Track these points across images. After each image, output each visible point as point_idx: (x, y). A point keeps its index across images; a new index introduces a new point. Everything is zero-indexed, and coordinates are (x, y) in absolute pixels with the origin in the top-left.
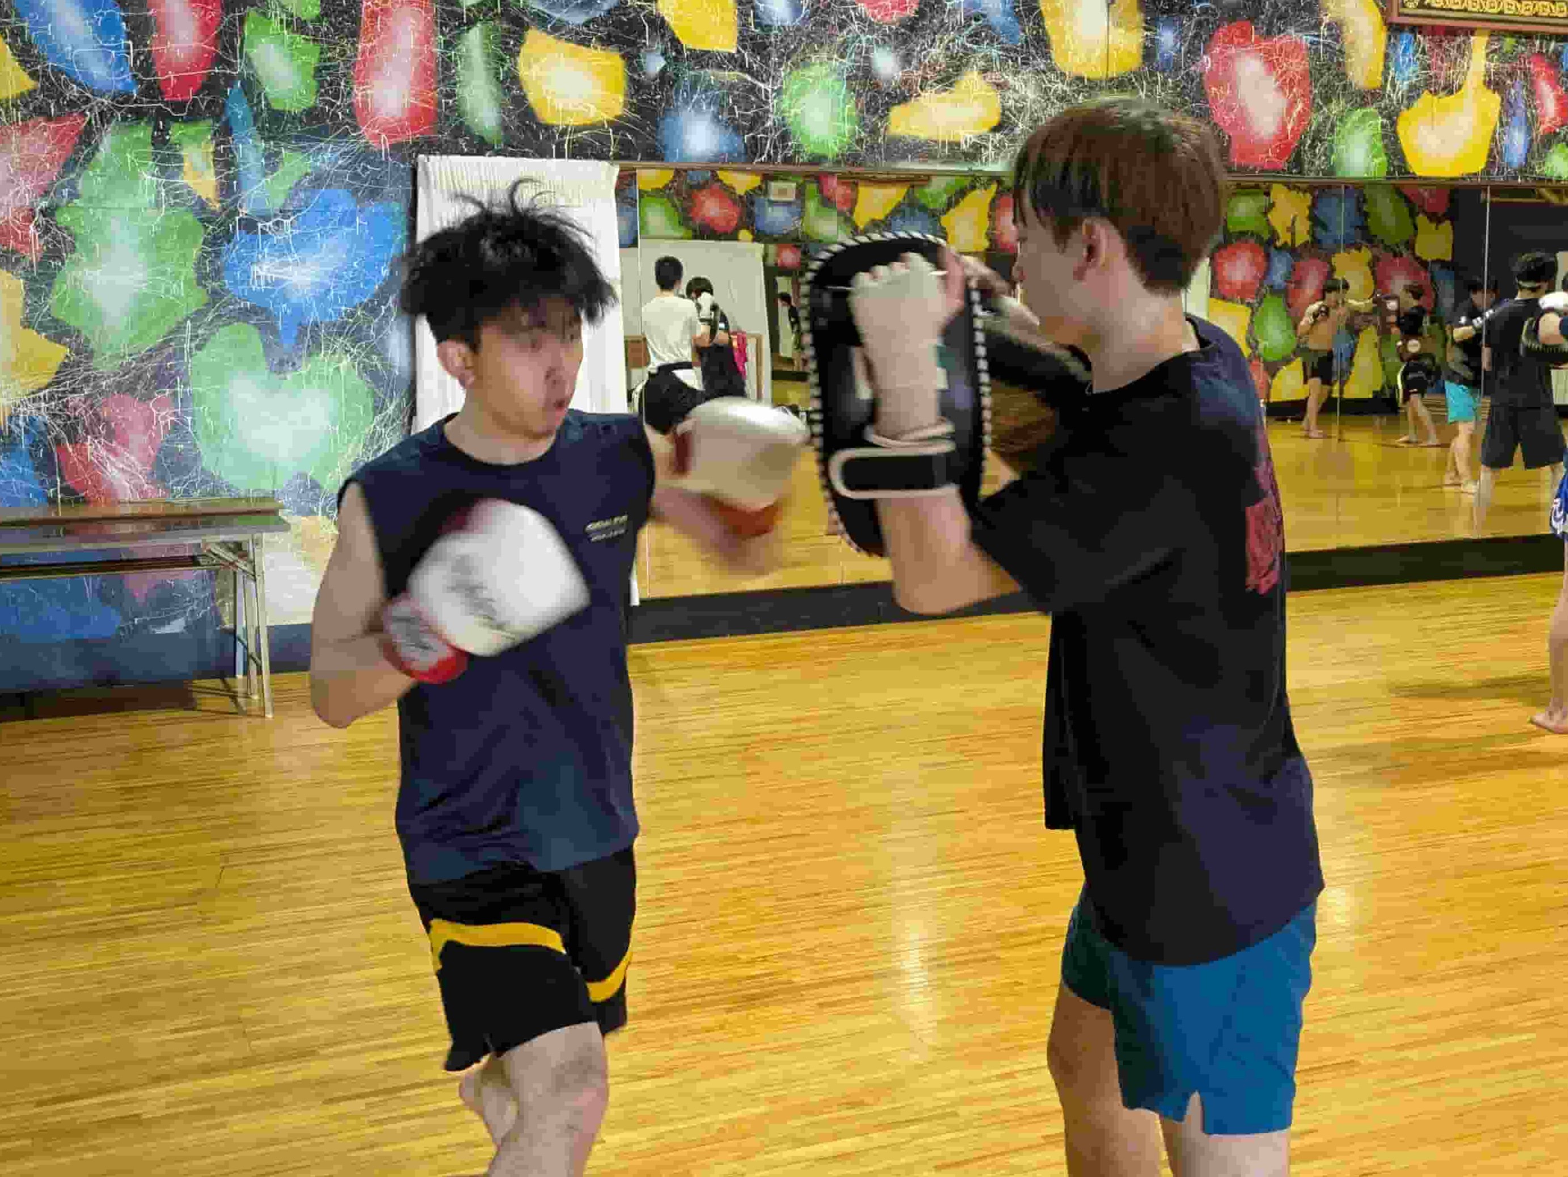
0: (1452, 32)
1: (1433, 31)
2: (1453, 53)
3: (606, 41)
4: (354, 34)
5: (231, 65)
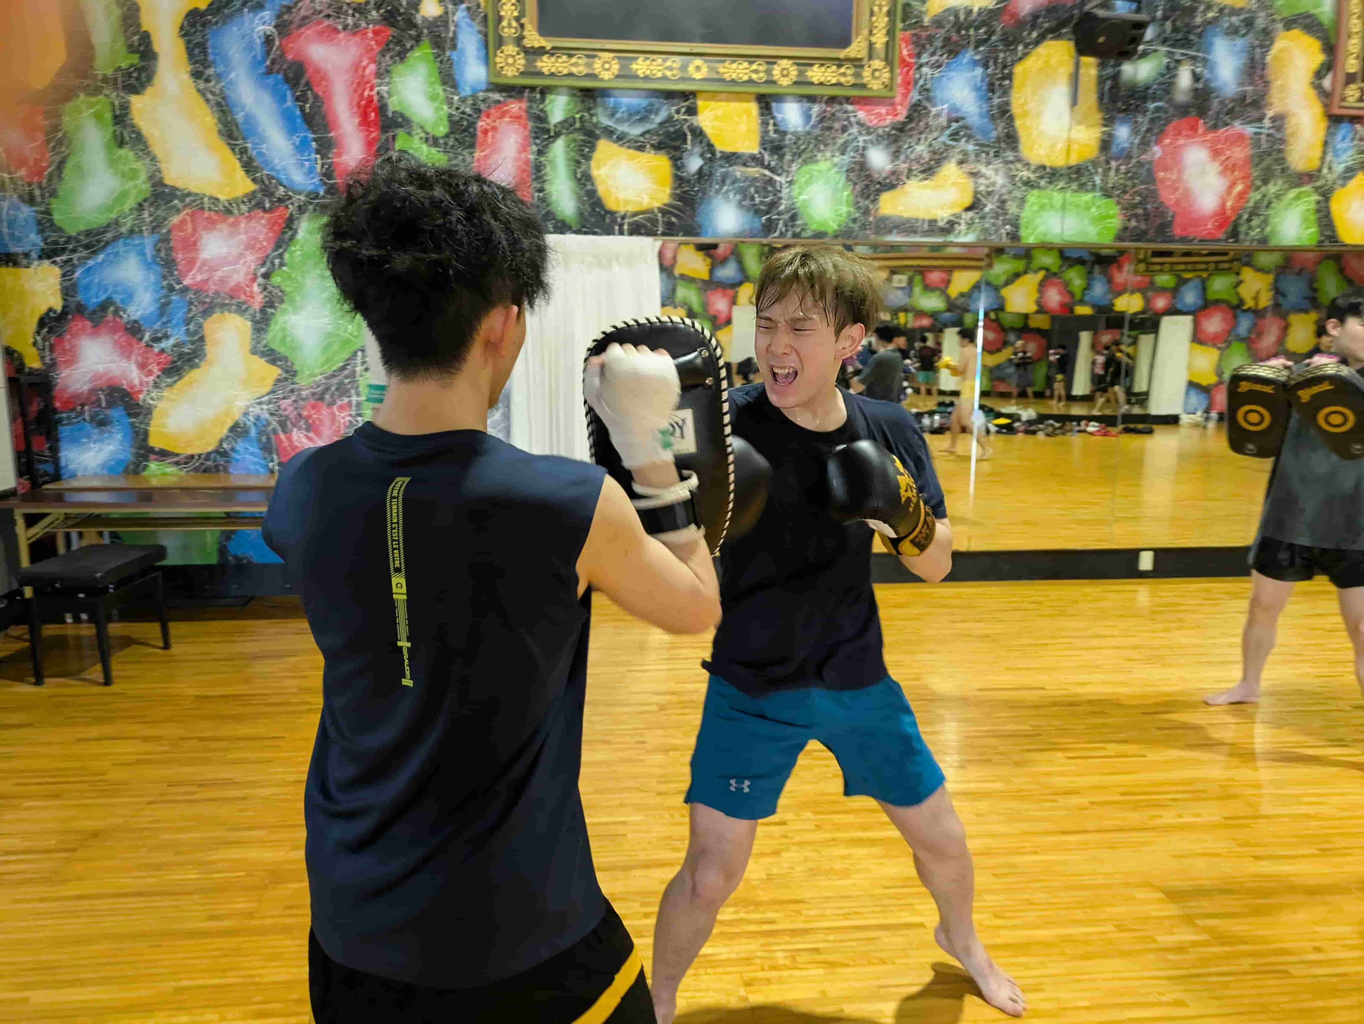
3: (658, 147)
4: (472, 146)
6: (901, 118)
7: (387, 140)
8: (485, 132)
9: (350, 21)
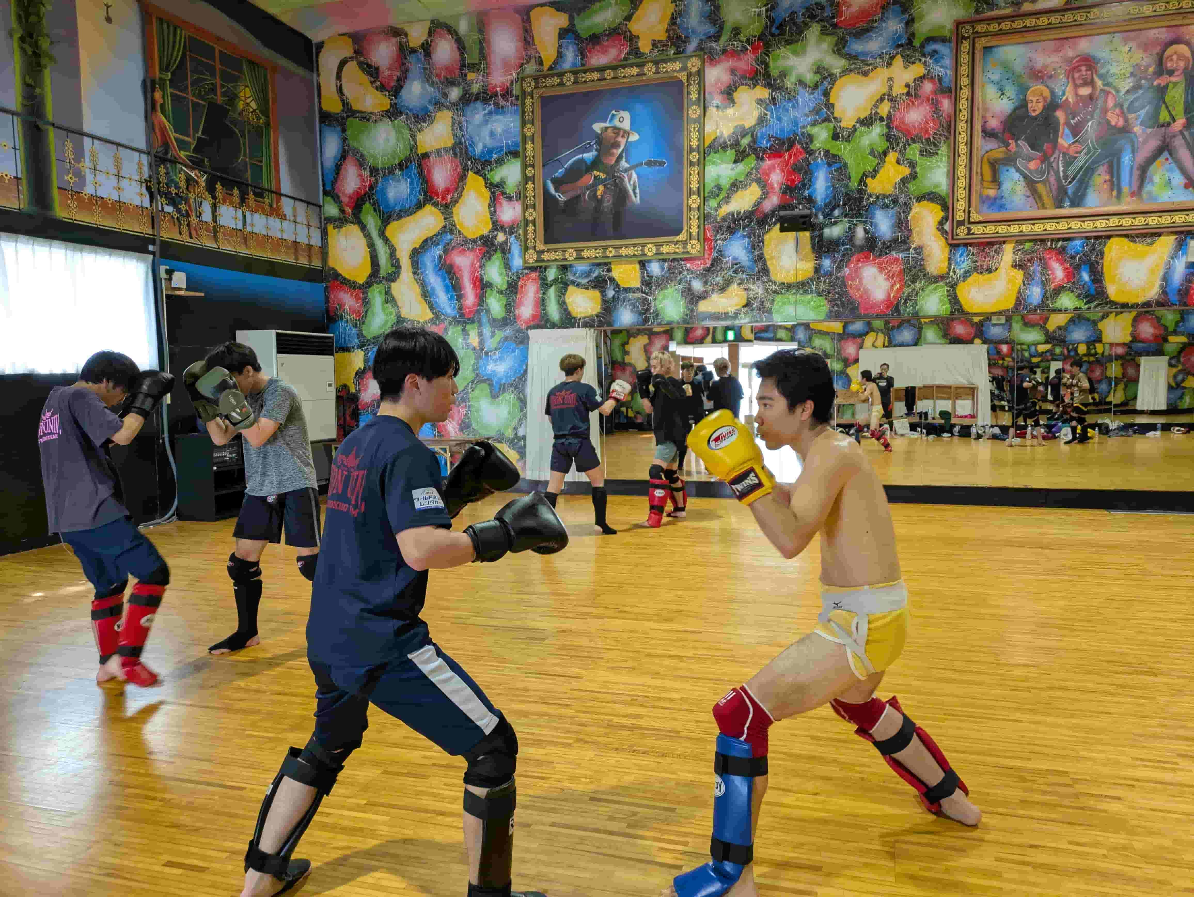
0: (991, 244)
1: (979, 244)
2: (992, 253)
3: (594, 287)
4: (516, 293)
5: (483, 306)
6: (708, 265)
7: (483, 293)
8: (522, 287)
9: (471, 246)
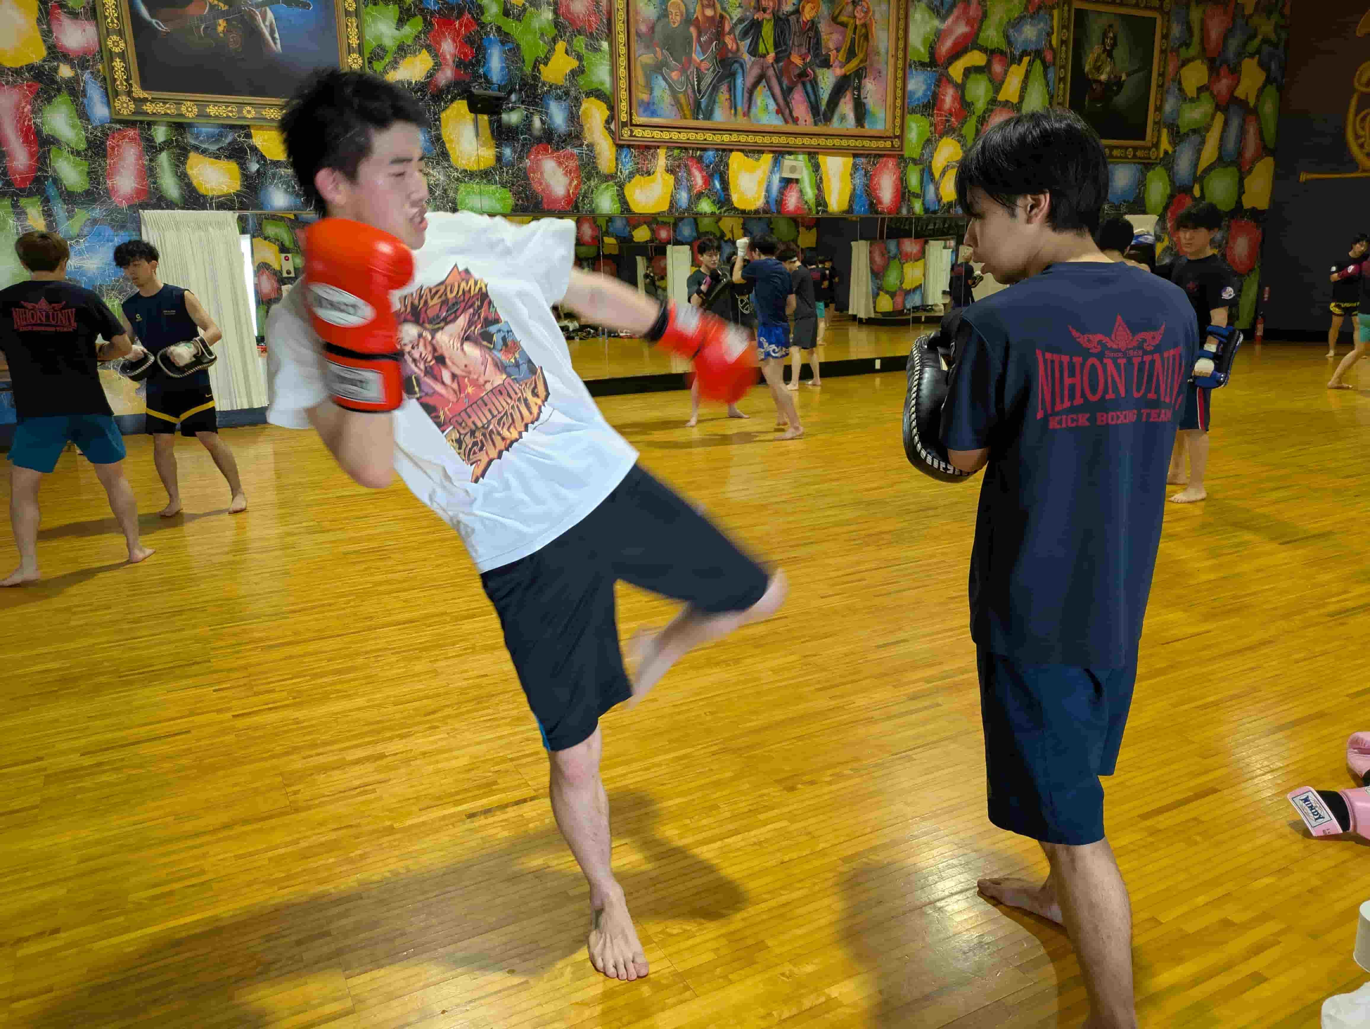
0: (648, 148)
1: (639, 147)
2: (649, 157)
3: (229, 157)
4: (105, 156)
5: (46, 172)
7: (44, 152)
8: (113, 148)
9: (10, 79)
